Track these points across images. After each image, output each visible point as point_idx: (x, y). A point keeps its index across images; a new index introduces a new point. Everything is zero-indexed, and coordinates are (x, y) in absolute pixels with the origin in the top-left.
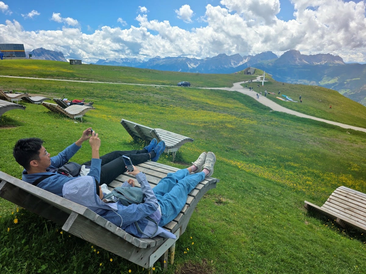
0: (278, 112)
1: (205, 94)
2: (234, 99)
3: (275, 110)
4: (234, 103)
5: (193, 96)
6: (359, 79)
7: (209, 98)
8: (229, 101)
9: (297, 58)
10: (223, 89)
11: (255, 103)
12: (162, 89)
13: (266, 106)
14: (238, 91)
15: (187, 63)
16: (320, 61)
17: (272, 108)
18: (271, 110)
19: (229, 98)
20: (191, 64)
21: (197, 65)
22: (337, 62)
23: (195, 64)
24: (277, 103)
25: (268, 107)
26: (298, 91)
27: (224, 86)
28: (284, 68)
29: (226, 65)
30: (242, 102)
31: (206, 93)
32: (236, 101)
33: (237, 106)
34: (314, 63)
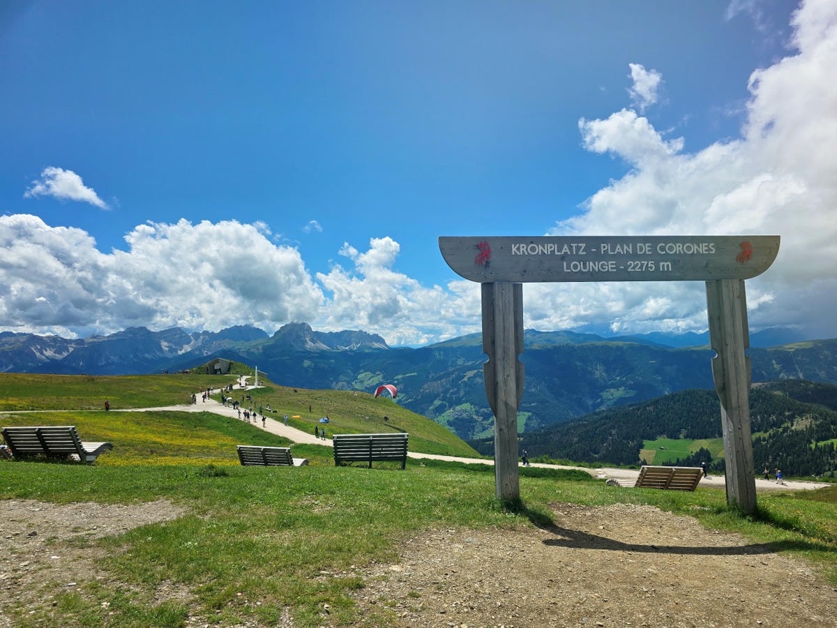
0: (306, 445)
1: (138, 423)
2: (209, 428)
3: (298, 442)
4: (214, 437)
5: (113, 430)
6: (416, 374)
7: (153, 432)
8: (200, 433)
9: (307, 339)
10: (174, 410)
11: (255, 434)
12: (20, 420)
13: (280, 437)
14: (210, 411)
15: (33, 349)
16: (348, 343)
17: (293, 440)
18: (292, 442)
19: (198, 428)
20: (44, 352)
21: (65, 354)
22: (377, 345)
23: (59, 352)
24: (298, 429)
25: (285, 438)
26: (326, 403)
27: (173, 403)
28: (283, 358)
29: (149, 354)
30: (230, 434)
31: (137, 419)
32: (214, 432)
33: (221, 442)
34: (338, 347)
